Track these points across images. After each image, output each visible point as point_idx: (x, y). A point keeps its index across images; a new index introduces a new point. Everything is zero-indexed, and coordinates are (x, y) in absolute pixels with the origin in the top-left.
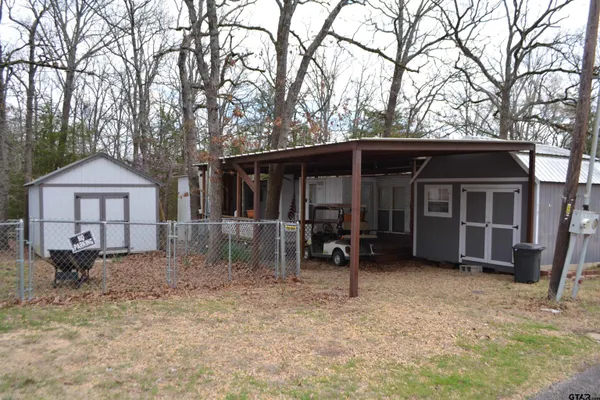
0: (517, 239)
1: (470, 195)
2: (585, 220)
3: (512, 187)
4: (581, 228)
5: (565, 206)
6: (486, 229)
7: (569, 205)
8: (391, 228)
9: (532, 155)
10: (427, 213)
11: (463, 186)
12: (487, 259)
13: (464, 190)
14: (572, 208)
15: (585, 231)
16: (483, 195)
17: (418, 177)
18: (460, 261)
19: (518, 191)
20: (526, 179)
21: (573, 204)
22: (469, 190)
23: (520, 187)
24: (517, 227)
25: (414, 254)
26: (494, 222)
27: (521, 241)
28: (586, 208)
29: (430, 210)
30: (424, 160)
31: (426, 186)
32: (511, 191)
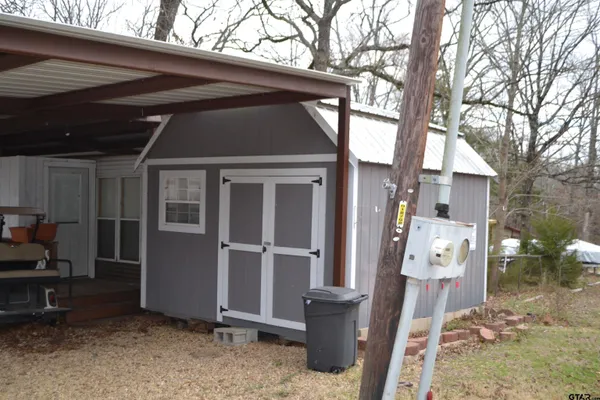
0: (317, 279)
1: (237, 190)
2: (439, 245)
3: (308, 172)
4: (431, 264)
5: (393, 206)
6: (264, 256)
7: (403, 204)
8: (117, 253)
9: (344, 111)
10: (164, 226)
11: (223, 173)
12: (266, 316)
13: (225, 181)
14: (411, 212)
15: (441, 273)
16: (258, 189)
17: (148, 156)
18: (219, 319)
19: (319, 182)
20: (332, 158)
21: (413, 200)
22: (235, 180)
23: (322, 172)
24: (317, 253)
25: (143, 304)
26: (278, 243)
27: (325, 285)
28: (442, 211)
29: (168, 219)
30: (157, 124)
31: (162, 174)
32: (308, 181)
